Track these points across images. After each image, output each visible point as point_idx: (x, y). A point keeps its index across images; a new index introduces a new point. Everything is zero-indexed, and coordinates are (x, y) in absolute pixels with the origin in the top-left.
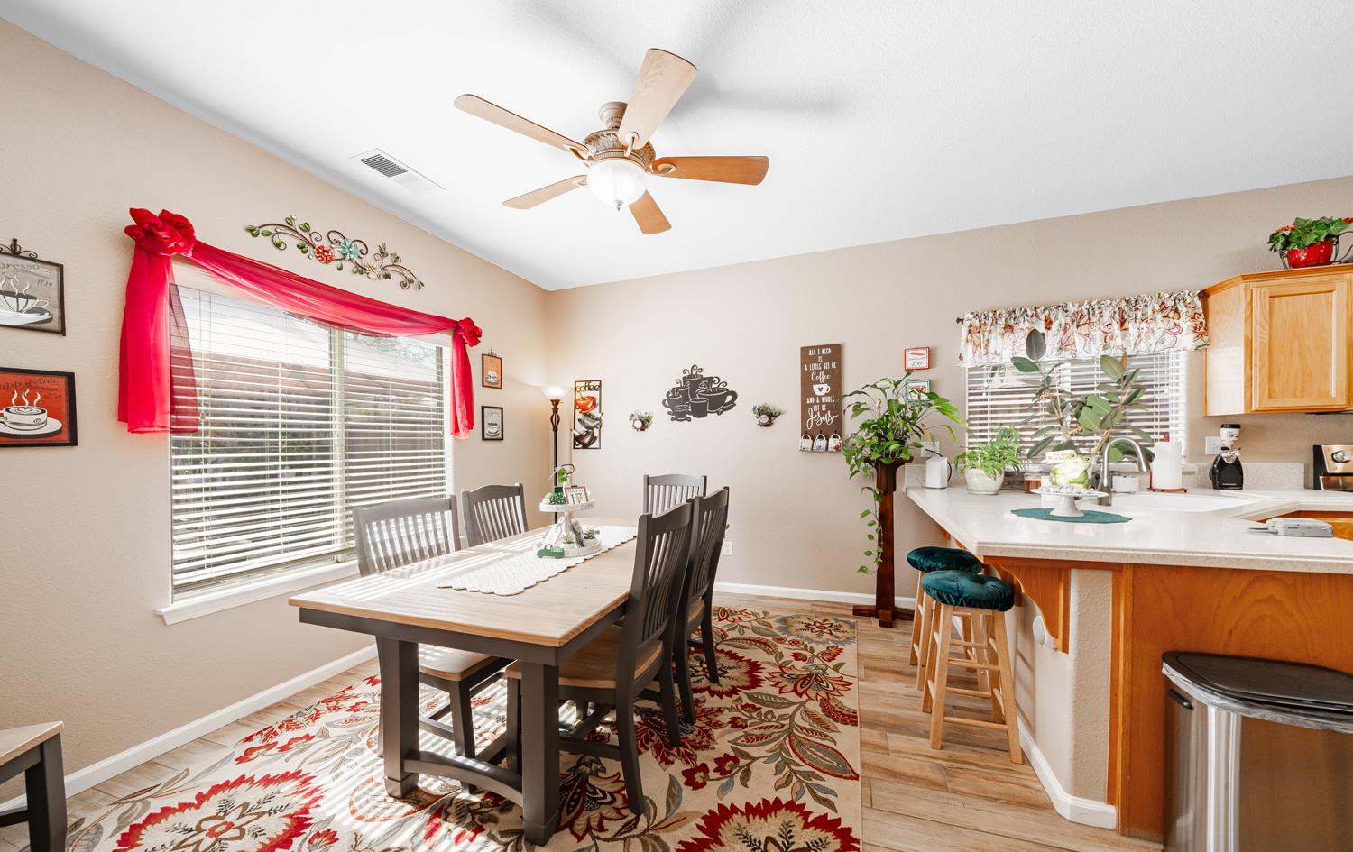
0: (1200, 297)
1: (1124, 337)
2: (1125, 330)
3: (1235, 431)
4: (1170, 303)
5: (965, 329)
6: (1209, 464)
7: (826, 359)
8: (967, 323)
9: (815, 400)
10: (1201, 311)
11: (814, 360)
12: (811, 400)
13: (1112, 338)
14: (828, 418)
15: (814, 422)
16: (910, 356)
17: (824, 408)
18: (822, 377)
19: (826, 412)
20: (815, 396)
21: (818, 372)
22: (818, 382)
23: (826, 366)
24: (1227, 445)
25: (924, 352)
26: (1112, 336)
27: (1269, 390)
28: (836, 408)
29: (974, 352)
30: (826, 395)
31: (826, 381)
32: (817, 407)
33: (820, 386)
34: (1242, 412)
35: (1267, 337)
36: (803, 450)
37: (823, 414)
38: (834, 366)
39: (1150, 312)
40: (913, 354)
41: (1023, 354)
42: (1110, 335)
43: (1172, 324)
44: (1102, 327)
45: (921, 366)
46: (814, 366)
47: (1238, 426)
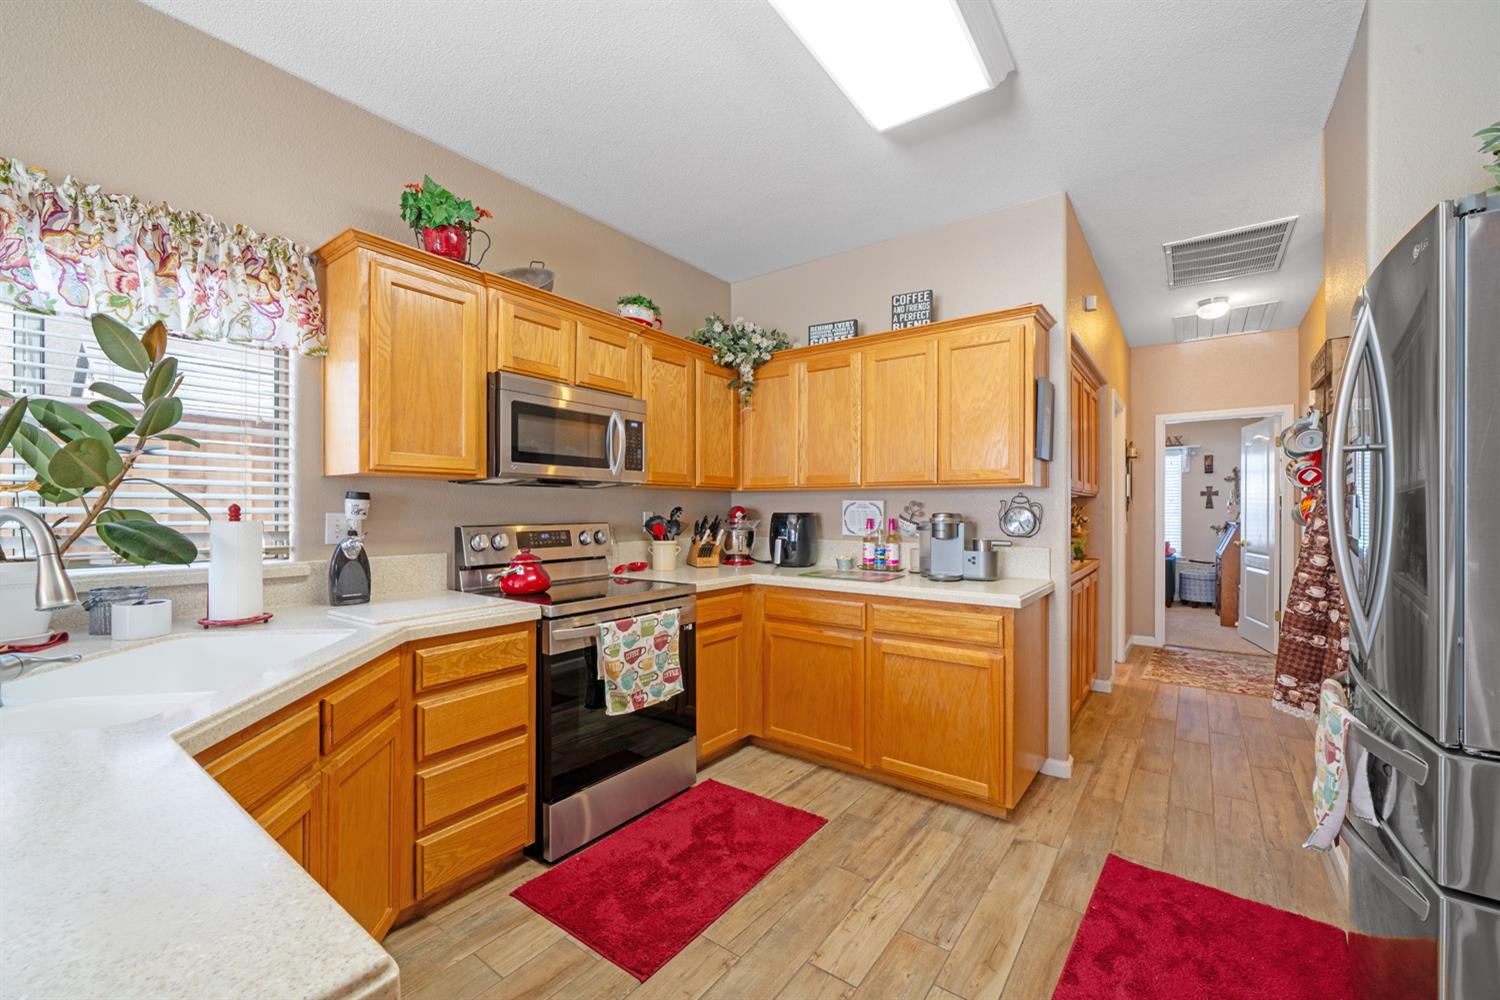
0: (311, 261)
1: (163, 292)
2: (168, 276)
3: (362, 504)
4: (262, 253)
6: (326, 560)
10: (314, 287)
13: (135, 284)
24: (354, 526)
26: (136, 281)
27: (392, 438)
34: (357, 471)
35: (389, 349)
39: (222, 258)
42: (131, 276)
43: (265, 296)
44: (113, 254)
47: (365, 496)
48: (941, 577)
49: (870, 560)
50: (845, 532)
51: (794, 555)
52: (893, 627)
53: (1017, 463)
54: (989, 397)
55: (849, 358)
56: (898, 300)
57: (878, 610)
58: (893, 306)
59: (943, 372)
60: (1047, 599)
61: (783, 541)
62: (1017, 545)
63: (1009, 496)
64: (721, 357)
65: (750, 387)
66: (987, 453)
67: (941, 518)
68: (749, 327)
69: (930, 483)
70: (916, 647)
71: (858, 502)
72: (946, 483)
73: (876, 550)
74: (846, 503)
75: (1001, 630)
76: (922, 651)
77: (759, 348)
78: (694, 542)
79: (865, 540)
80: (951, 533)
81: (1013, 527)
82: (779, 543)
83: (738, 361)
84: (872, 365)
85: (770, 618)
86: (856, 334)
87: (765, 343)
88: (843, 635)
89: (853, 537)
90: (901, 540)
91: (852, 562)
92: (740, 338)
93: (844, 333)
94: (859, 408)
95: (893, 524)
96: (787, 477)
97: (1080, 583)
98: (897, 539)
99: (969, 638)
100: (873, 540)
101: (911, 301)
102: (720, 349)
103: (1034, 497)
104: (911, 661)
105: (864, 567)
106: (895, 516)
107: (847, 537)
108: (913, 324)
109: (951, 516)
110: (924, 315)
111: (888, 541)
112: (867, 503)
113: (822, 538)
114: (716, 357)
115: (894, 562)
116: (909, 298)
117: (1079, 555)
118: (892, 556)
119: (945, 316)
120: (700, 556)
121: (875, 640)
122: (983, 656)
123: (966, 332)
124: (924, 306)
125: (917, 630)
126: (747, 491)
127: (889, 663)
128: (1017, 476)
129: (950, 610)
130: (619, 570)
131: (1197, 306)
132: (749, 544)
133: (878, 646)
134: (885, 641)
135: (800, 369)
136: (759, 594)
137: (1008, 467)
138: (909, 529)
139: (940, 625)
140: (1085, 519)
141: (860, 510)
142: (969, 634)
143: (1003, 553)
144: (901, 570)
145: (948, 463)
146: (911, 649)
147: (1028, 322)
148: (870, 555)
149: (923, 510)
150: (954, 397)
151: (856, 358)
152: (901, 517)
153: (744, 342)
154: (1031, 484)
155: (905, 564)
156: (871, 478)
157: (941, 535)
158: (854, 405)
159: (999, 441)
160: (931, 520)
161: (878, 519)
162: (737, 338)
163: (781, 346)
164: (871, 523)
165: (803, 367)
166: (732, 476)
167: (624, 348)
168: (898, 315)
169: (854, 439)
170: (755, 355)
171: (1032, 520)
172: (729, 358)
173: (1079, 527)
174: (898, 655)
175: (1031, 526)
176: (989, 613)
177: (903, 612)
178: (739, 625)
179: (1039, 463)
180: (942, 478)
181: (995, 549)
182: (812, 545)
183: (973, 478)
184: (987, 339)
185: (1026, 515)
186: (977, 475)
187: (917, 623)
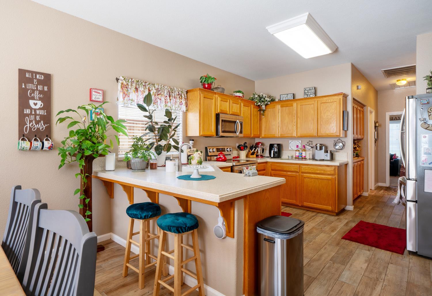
0: (186, 93)
1: (170, 102)
2: (170, 99)
3: (193, 142)
4: (180, 93)
5: (119, 85)
7: (40, 82)
8: (120, 81)
9: (31, 112)
10: (186, 98)
11: (31, 81)
12: (28, 111)
14: (41, 126)
15: (30, 128)
16: (93, 93)
17: (38, 118)
18: (36, 95)
19: (39, 121)
20: (31, 109)
21: (33, 91)
22: (33, 98)
23: (40, 88)
25: (101, 92)
27: (204, 129)
28: (47, 119)
29: (124, 98)
30: (40, 109)
31: (40, 99)
32: (32, 117)
33: (35, 102)
34: (198, 135)
35: (203, 111)
36: (23, 150)
37: (37, 122)
38: (46, 89)
39: (176, 95)
40: (95, 92)
41: (141, 103)
42: (167, 101)
43: (181, 101)
44: (164, 97)
45: (99, 100)
46: (30, 86)
47: (193, 140)
48: (318, 159)
49: (298, 156)
50: (290, 149)
51: (276, 155)
52: (307, 171)
53: (338, 132)
54: (331, 115)
55: (293, 104)
56: (306, 89)
57: (302, 167)
58: (304, 91)
59: (319, 108)
60: (346, 165)
61: (274, 151)
62: (338, 152)
63: (336, 139)
64: (257, 104)
65: (264, 111)
66: (330, 129)
67: (318, 145)
68: (264, 96)
69: (316, 136)
70: (313, 175)
71: (294, 141)
72: (319, 136)
73: (299, 153)
74: (290, 141)
75: (334, 171)
76: (314, 176)
77: (267, 101)
78: (249, 151)
79: (296, 151)
80: (321, 149)
81: (337, 147)
82: (272, 152)
83: (262, 104)
84: (299, 106)
85: (272, 170)
86: (294, 98)
87: (268, 99)
88: (293, 174)
89: (292, 150)
90: (306, 151)
91: (292, 157)
92: (261, 98)
93: (290, 97)
94: (295, 117)
95: (304, 146)
96: (275, 134)
97: (357, 163)
98: (305, 151)
99: (326, 173)
100: (298, 151)
101: (309, 90)
102: (257, 102)
103: (343, 140)
104: (311, 179)
105: (296, 158)
106: (305, 145)
107: (290, 150)
108: (310, 96)
109: (321, 144)
110: (313, 93)
111: (303, 151)
112: (296, 141)
113: (283, 150)
114: (256, 104)
115: (304, 156)
116: (309, 89)
117: (357, 156)
118: (304, 155)
119: (319, 94)
120: (251, 155)
121: (302, 174)
122: (330, 177)
123: (325, 99)
124: (313, 91)
125: (313, 171)
126: (263, 138)
127: (306, 180)
128: (338, 134)
129: (321, 166)
130: (234, 158)
131: (396, 81)
132: (263, 152)
133: (302, 176)
134: (305, 175)
135: (278, 107)
136: (269, 164)
137: (336, 132)
138: (309, 148)
139: (319, 170)
140: (360, 145)
141: (294, 143)
142: (326, 172)
143: (335, 154)
144: (306, 159)
145: (320, 131)
146: (312, 176)
147: (341, 97)
148: (297, 155)
149: (312, 143)
150: (321, 115)
151: (295, 105)
152: (306, 145)
153: (262, 99)
154: (342, 136)
155: (308, 157)
156: (299, 135)
157: (318, 149)
158: (294, 116)
159: (334, 126)
160: (315, 145)
161: (300, 145)
162: (260, 98)
163: (273, 100)
164: (297, 146)
165: (279, 106)
166: (259, 134)
167: (238, 104)
168: (306, 93)
169: (294, 125)
170: (266, 103)
171: (342, 145)
172: (259, 104)
173: (358, 148)
174: (308, 178)
175: (342, 147)
176: (331, 167)
177: (309, 167)
178: (265, 171)
179: (344, 131)
180: (319, 135)
181: (332, 153)
182: (281, 152)
183: (327, 135)
184: (330, 101)
185: (341, 144)
186: (328, 134)
187: (313, 170)
